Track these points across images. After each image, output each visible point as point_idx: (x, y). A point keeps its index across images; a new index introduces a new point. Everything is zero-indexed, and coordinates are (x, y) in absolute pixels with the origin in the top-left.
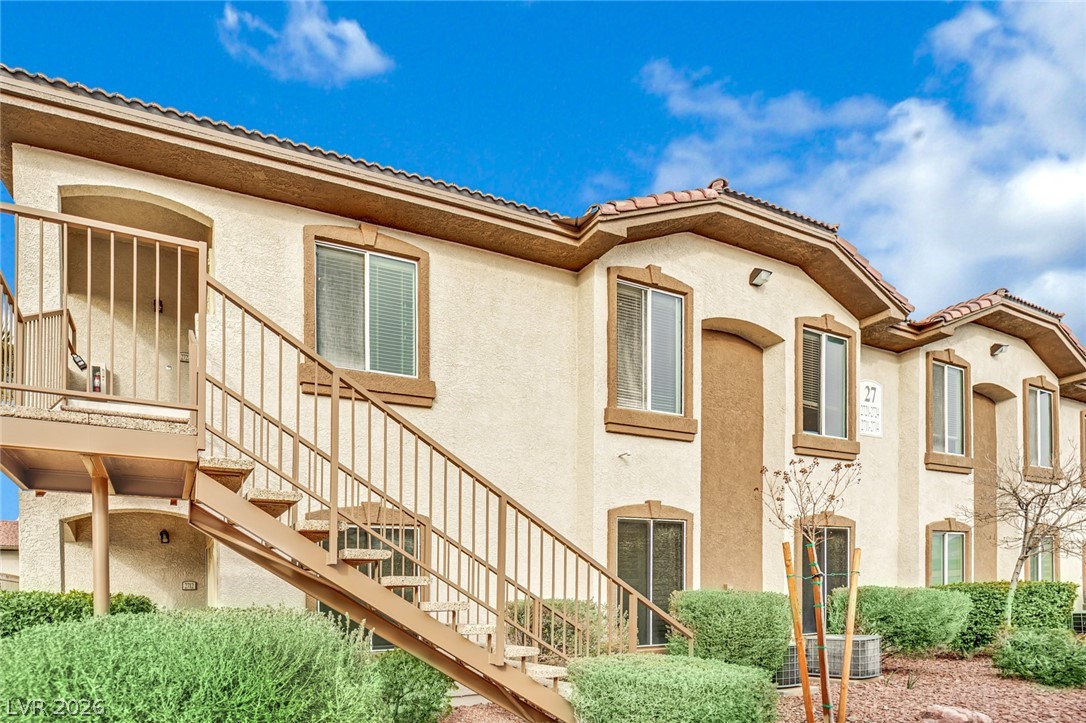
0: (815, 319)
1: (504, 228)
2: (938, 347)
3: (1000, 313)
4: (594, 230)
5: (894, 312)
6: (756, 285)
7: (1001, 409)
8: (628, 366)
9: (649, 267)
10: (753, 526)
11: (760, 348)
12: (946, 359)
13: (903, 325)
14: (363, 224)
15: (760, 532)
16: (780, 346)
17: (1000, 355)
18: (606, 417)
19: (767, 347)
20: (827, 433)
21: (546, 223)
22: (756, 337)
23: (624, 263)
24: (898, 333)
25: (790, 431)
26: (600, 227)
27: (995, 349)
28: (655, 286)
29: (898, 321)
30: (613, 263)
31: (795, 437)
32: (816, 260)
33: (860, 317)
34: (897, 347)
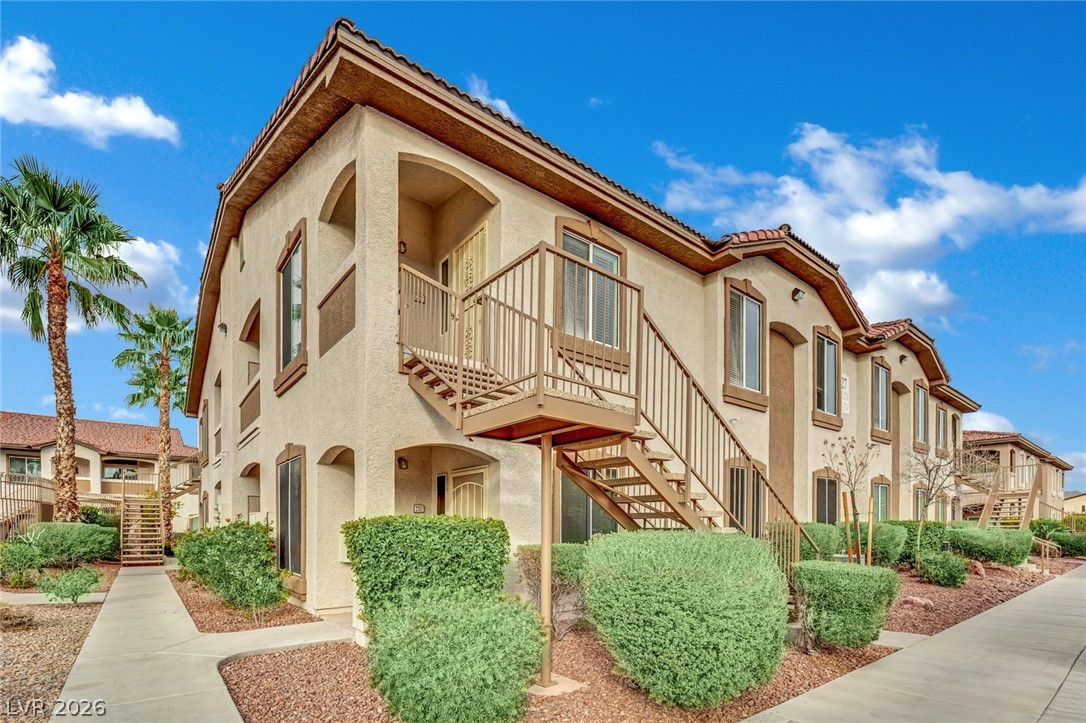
0: (822, 327)
1: (675, 241)
2: (876, 354)
3: (907, 335)
4: (726, 253)
5: (861, 330)
6: (795, 300)
7: (903, 399)
8: (734, 354)
9: (745, 280)
10: (789, 475)
11: (793, 344)
12: (880, 362)
13: (863, 338)
14: (592, 221)
15: (792, 479)
16: (805, 345)
17: (904, 363)
18: (724, 391)
19: (797, 344)
20: (828, 411)
21: (698, 241)
22: (792, 337)
23: (732, 276)
24: (861, 343)
25: (811, 409)
26: (731, 252)
27: (902, 358)
28: (748, 295)
29: (862, 335)
30: (728, 276)
31: (813, 413)
32: (825, 286)
33: (843, 329)
34: (858, 351)
